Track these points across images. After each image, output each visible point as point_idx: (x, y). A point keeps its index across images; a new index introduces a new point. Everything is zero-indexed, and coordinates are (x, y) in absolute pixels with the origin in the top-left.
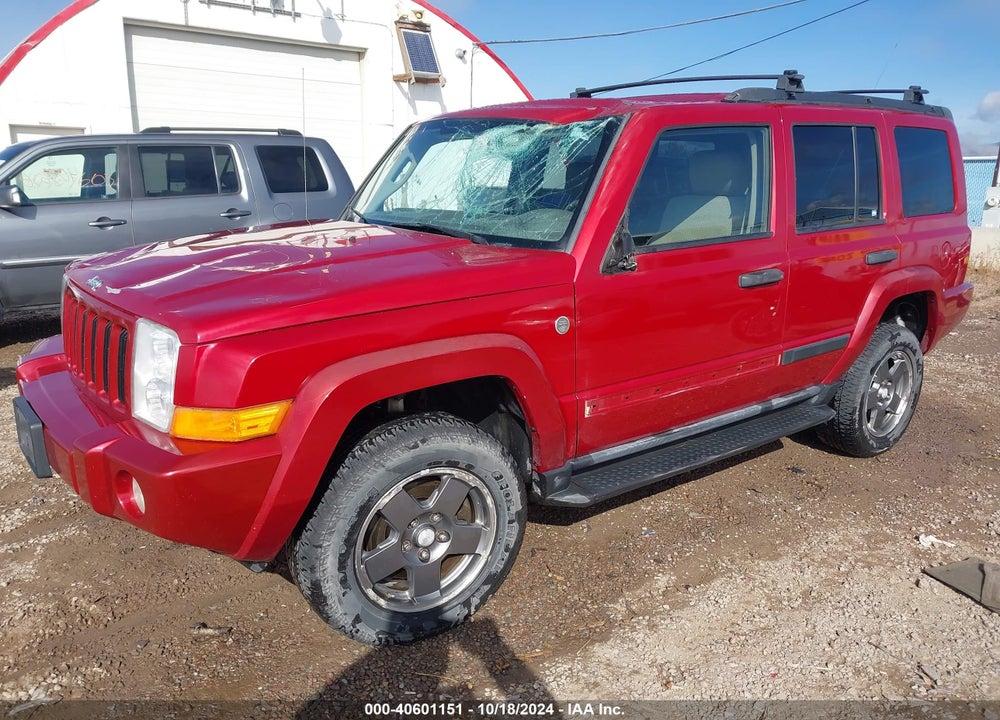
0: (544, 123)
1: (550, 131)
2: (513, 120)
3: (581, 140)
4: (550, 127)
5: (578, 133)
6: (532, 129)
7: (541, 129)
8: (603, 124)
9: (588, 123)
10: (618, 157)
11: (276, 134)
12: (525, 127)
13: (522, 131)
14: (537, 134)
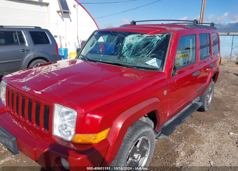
0: (146, 34)
1: (148, 36)
2: (136, 33)
3: (159, 40)
4: (148, 35)
5: (158, 37)
6: (142, 36)
7: (145, 36)
8: (165, 35)
9: (160, 35)
10: (172, 45)
11: (34, 28)
12: (140, 35)
13: (139, 36)
14: (144, 37)
